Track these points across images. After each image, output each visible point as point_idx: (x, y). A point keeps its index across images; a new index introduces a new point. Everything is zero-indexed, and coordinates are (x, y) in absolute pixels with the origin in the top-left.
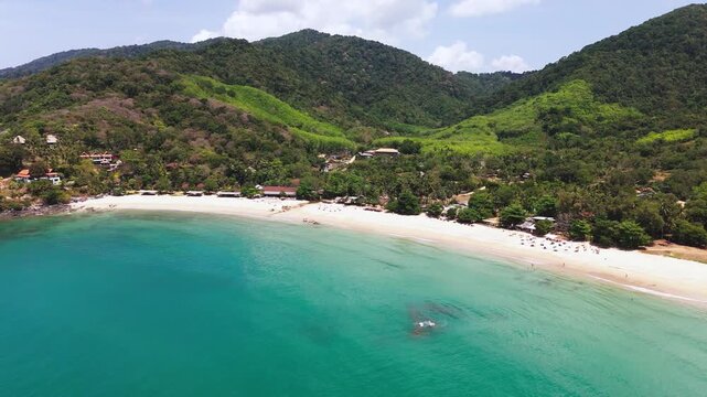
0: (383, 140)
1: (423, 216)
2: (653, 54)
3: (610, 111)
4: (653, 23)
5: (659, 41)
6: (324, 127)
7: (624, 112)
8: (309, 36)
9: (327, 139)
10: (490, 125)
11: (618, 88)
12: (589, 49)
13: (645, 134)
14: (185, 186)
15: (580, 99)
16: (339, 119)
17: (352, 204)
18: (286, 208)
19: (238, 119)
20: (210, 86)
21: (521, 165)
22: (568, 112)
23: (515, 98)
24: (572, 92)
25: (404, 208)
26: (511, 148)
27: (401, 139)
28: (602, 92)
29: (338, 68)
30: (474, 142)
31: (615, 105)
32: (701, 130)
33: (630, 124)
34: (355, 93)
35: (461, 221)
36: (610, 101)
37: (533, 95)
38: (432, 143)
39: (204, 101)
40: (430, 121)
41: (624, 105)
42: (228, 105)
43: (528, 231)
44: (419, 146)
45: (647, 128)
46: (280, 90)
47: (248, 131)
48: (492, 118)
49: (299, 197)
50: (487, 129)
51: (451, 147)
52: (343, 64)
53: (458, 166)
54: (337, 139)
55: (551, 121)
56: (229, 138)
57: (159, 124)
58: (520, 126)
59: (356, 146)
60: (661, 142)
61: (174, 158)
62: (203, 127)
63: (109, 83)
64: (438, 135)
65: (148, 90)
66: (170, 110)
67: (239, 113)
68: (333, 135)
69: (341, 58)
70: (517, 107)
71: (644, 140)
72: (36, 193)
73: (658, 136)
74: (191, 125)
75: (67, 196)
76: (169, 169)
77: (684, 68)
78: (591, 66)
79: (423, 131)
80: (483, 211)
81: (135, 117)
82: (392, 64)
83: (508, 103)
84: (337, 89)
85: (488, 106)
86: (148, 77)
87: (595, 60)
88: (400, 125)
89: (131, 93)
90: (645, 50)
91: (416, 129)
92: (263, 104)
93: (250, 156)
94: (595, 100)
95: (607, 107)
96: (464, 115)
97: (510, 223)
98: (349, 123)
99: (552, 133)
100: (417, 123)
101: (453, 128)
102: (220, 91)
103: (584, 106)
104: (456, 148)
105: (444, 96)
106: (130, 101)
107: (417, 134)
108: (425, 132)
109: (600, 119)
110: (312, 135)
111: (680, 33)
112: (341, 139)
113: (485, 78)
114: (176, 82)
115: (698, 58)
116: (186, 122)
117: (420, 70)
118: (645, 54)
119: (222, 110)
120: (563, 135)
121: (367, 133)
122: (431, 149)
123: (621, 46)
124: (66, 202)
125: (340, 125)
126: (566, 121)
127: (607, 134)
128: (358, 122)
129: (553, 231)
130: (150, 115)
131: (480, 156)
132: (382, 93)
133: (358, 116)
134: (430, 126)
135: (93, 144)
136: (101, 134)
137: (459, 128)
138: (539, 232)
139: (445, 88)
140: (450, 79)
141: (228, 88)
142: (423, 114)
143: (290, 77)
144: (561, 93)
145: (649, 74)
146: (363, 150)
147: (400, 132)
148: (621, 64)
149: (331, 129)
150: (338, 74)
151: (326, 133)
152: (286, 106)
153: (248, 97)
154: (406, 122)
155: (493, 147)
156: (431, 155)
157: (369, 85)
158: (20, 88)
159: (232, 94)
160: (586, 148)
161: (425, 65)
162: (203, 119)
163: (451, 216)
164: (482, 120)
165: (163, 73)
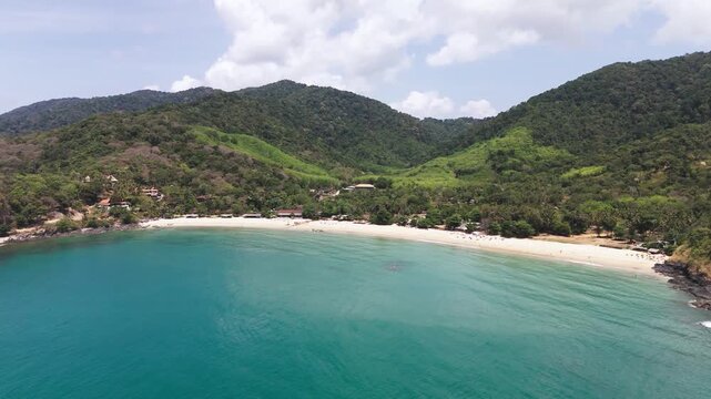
0: (361, 178)
1: (394, 225)
2: (585, 105)
3: (547, 152)
4: (585, 78)
5: (590, 93)
6: (310, 167)
7: (557, 153)
8: (287, 86)
9: (316, 177)
10: (450, 165)
11: (554, 134)
12: (533, 100)
13: (568, 170)
14: (218, 211)
15: (522, 142)
16: (322, 161)
17: (344, 219)
18: (297, 223)
19: (244, 161)
20: (215, 135)
21: (468, 194)
22: (512, 153)
23: (471, 143)
24: (516, 137)
25: (381, 220)
26: (464, 183)
27: (376, 177)
28: (540, 137)
29: (316, 115)
30: (436, 178)
31: (549, 148)
32: (608, 167)
33: (559, 162)
34: (333, 139)
35: (420, 227)
36: (546, 145)
37: (486, 139)
38: (401, 180)
39: (215, 148)
40: (400, 162)
41: (557, 148)
42: (236, 151)
43: (462, 230)
44: (391, 183)
45: (571, 164)
46: (267, 137)
47: (255, 171)
48: (452, 159)
49: (304, 217)
50: (447, 168)
51: (417, 182)
52: (320, 112)
53: (421, 195)
54: (322, 177)
55: (498, 161)
56: (241, 176)
57: (184, 166)
58: (472, 166)
59: (339, 183)
60: (578, 176)
61: (203, 192)
62: (219, 168)
63: (134, 134)
64: (408, 173)
65: (167, 139)
66: (190, 156)
67: (246, 157)
68: (318, 174)
69: (319, 106)
70: (472, 150)
71: (566, 175)
72: (117, 216)
73: (577, 171)
74: (209, 167)
75: (137, 219)
76: (200, 200)
77: (610, 116)
78: (532, 116)
79: (394, 171)
80: (435, 220)
81: (164, 160)
82: (365, 112)
83: (465, 146)
84: (316, 136)
85: (448, 149)
86: (165, 128)
87: (537, 110)
88: (375, 166)
89: (154, 142)
90: (578, 101)
91: (389, 169)
92: (259, 149)
93: (261, 190)
94: (534, 143)
95: (544, 149)
96: (429, 157)
97: (453, 226)
98: (331, 165)
99: (500, 170)
100: (389, 164)
101: (419, 168)
102: (225, 140)
103: (526, 148)
104: (421, 183)
105: (412, 140)
106: (156, 149)
107: (389, 174)
108: (396, 171)
109: (538, 159)
110: (303, 174)
111: (605, 87)
112: (326, 177)
113: (449, 124)
114: (188, 132)
115: (621, 107)
116: (204, 165)
117: (390, 117)
118: (578, 105)
119: (232, 155)
120: (507, 172)
121: (348, 173)
122: (401, 184)
123: (559, 98)
124: (136, 223)
125: (323, 166)
126: (510, 161)
127: (541, 171)
128: (338, 164)
129: (478, 230)
130: (174, 159)
131: (440, 188)
132: (357, 138)
133: (337, 159)
134: (401, 167)
135: (140, 181)
136: (145, 175)
137: (424, 167)
138: (469, 231)
139: (412, 133)
140: (418, 126)
141: (230, 136)
142: (394, 156)
143: (276, 125)
144: (507, 138)
145: (582, 122)
146: (345, 186)
147: (375, 172)
148: (559, 113)
149: (317, 169)
150: (317, 122)
151: (313, 173)
152: (277, 151)
153: (246, 143)
154: (379, 163)
155: (451, 181)
156: (400, 188)
157: (345, 132)
158: (55, 139)
159: (235, 142)
160: (522, 182)
161: (394, 113)
162: (218, 162)
163: (413, 224)
164: (443, 161)
165: (176, 125)
